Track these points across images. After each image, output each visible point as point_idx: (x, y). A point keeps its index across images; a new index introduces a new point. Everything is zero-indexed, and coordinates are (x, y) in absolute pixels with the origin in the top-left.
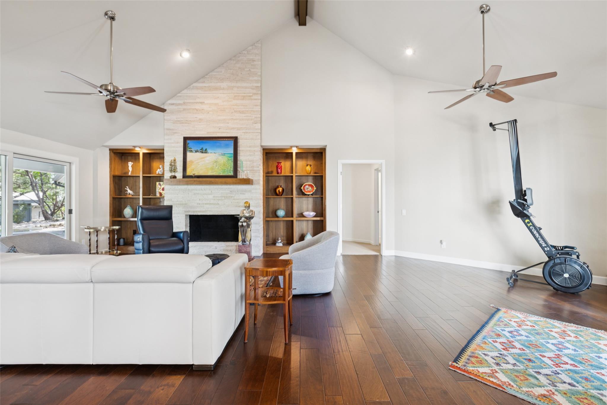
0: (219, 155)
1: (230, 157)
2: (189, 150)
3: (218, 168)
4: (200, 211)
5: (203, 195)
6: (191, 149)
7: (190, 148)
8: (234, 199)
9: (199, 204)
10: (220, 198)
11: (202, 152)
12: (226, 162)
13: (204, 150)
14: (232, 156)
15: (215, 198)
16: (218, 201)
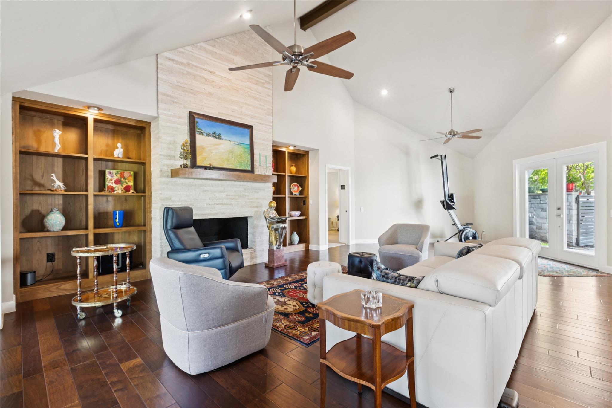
0: (235, 144)
1: (246, 148)
2: (199, 132)
3: (234, 160)
4: (210, 214)
5: (214, 193)
6: (201, 130)
7: (199, 129)
8: (249, 198)
9: (210, 204)
10: (234, 197)
11: (215, 137)
12: (243, 154)
13: (218, 135)
14: (248, 148)
15: (227, 197)
16: (231, 201)
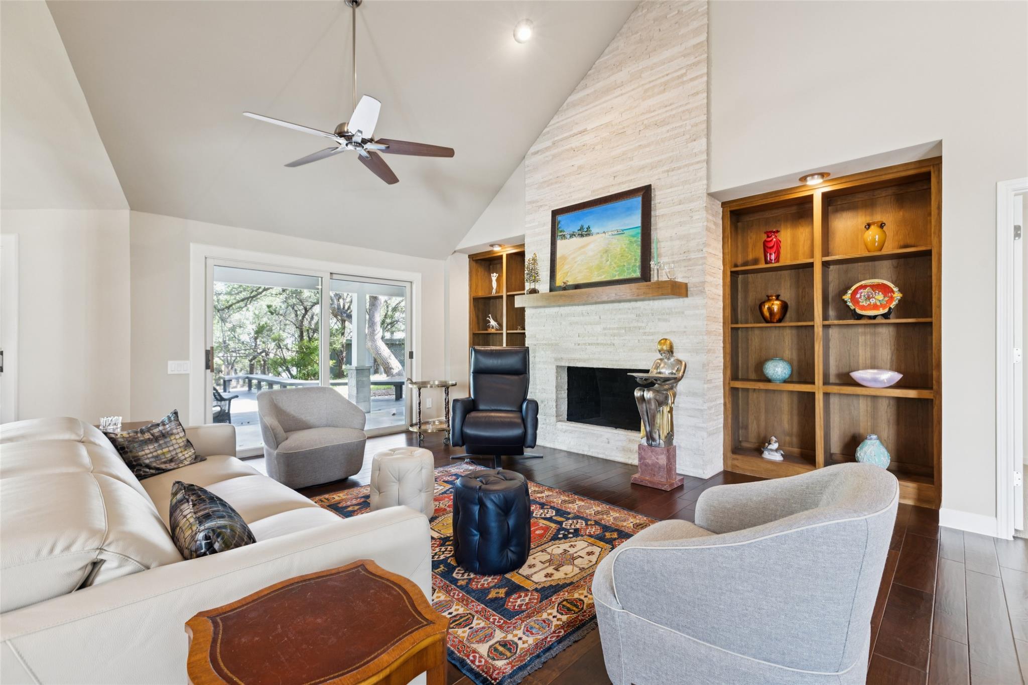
0: (612, 235)
1: (633, 236)
2: (561, 235)
3: (611, 264)
4: (579, 360)
5: (585, 326)
6: (564, 231)
7: (561, 231)
8: (645, 333)
9: (579, 345)
10: (616, 331)
11: (582, 236)
12: (626, 249)
13: (585, 230)
14: (638, 233)
15: (606, 331)
16: (612, 338)
